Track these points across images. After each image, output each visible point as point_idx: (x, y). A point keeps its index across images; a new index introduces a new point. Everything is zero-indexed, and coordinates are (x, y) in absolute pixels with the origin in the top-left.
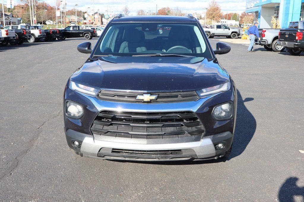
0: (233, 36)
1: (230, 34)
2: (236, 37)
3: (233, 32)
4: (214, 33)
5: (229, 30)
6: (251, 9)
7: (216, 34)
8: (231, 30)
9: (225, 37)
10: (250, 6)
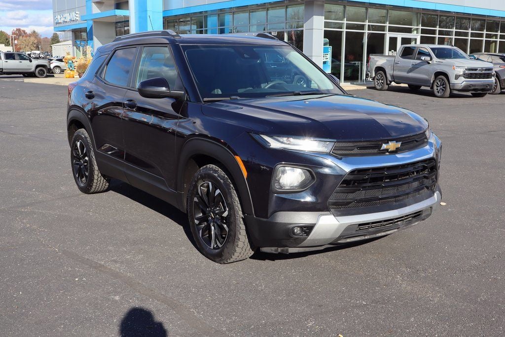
0: (39, 73)
1: (33, 69)
2: (45, 75)
3: (37, 66)
4: (2, 69)
5: (31, 61)
6: (65, 24)
7: (5, 69)
8: (35, 63)
9: (22, 75)
10: (63, 19)
